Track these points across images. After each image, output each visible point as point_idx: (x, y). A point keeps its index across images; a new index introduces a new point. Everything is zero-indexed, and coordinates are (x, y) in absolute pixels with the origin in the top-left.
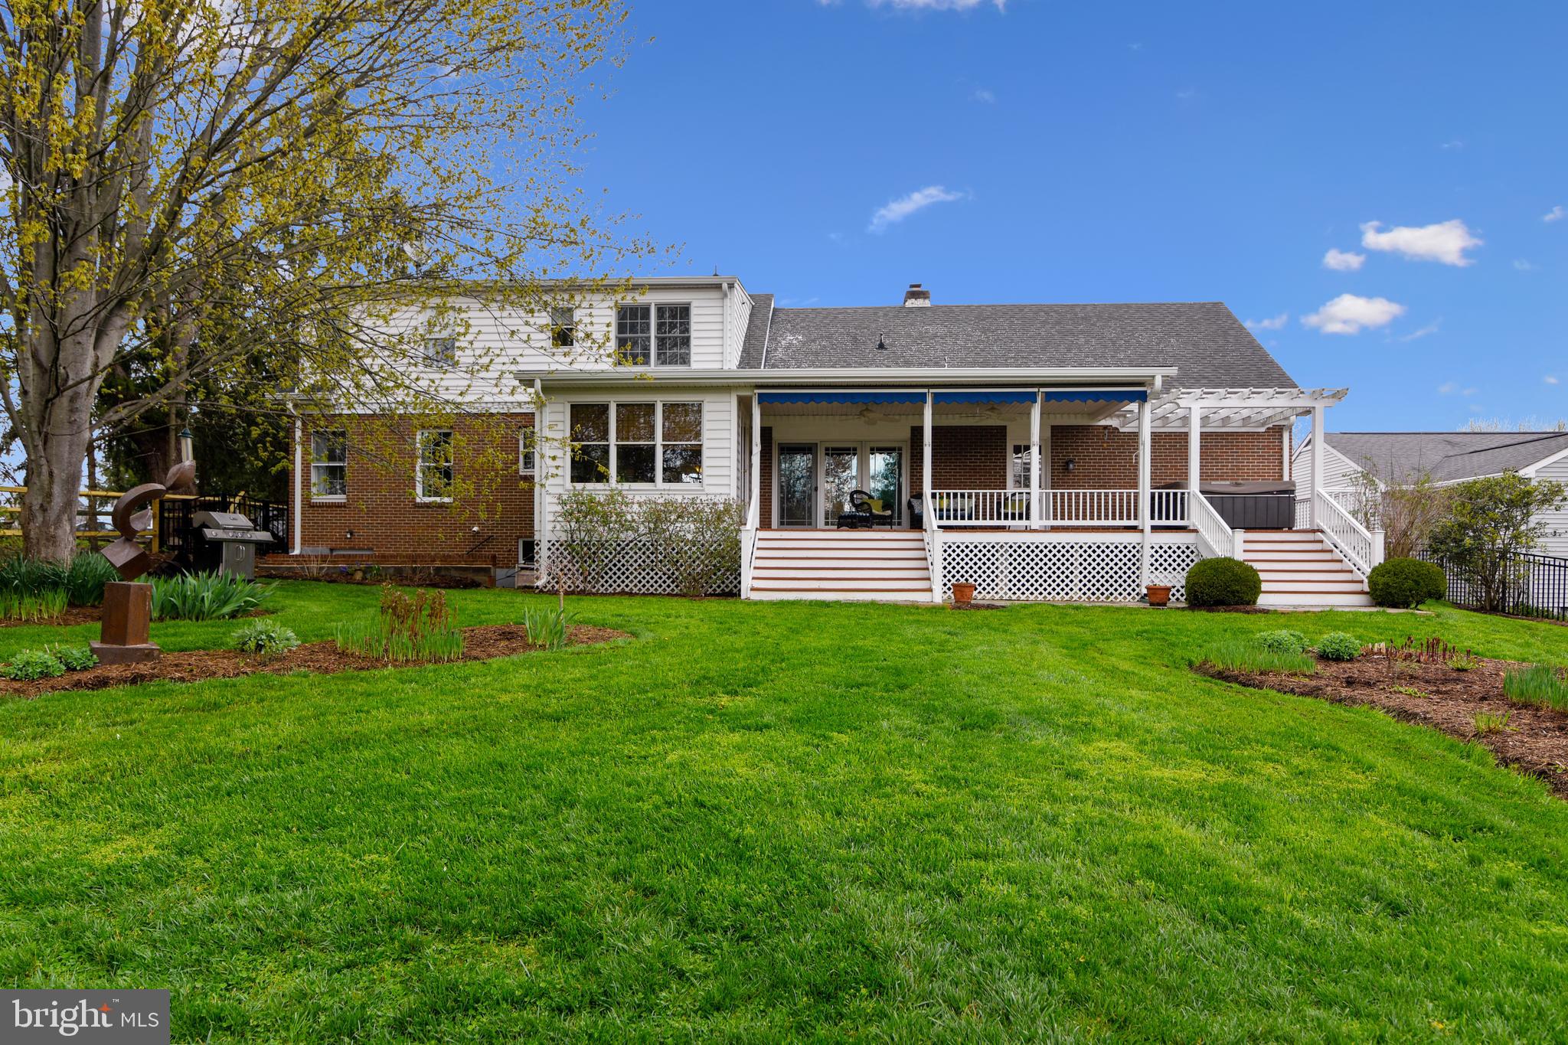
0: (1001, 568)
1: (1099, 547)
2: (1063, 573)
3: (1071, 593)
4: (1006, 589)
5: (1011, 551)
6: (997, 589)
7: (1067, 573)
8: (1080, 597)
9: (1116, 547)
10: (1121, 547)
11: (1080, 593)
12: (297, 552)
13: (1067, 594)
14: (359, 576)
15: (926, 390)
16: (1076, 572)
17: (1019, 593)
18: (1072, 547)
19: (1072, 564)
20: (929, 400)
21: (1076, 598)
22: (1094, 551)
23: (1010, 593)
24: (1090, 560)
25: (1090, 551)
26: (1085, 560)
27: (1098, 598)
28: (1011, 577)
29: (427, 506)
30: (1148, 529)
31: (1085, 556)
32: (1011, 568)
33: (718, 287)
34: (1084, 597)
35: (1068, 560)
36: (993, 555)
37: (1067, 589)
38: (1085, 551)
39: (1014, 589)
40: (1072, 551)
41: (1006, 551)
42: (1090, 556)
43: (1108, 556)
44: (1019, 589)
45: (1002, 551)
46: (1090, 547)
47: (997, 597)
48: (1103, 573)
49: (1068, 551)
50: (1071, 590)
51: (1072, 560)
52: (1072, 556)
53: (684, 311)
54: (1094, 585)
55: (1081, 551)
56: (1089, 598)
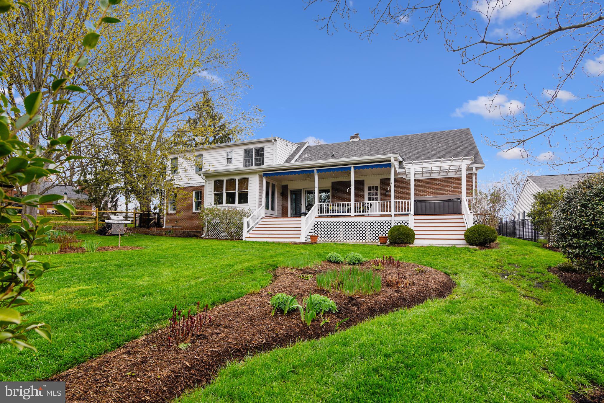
0: (341, 230)
1: (375, 222)
2: (362, 232)
3: (365, 239)
4: (342, 238)
5: (344, 224)
6: (339, 238)
7: (364, 232)
8: (369, 241)
9: (382, 222)
10: (384, 222)
11: (369, 240)
12: (164, 227)
13: (364, 240)
14: (164, 234)
15: (314, 169)
16: (367, 232)
17: (347, 239)
18: (366, 222)
19: (366, 229)
20: (315, 172)
21: (367, 241)
22: (374, 224)
23: (344, 239)
24: (372, 227)
25: (372, 224)
26: (371, 227)
27: (375, 241)
28: (344, 233)
29: (195, 213)
30: (393, 215)
31: (371, 225)
32: (344, 230)
33: (271, 141)
34: (370, 241)
35: (364, 227)
36: (338, 226)
37: (364, 238)
38: (371, 224)
39: (345, 238)
40: (366, 224)
41: (342, 224)
42: (372, 226)
43: (379, 225)
44: (347, 238)
45: (341, 224)
46: (372, 222)
47: (339, 241)
48: (377, 232)
49: (364, 224)
50: (366, 238)
51: (366, 227)
52: (366, 226)
53: (263, 149)
54: (374, 236)
55: (369, 224)
56: (372, 241)
